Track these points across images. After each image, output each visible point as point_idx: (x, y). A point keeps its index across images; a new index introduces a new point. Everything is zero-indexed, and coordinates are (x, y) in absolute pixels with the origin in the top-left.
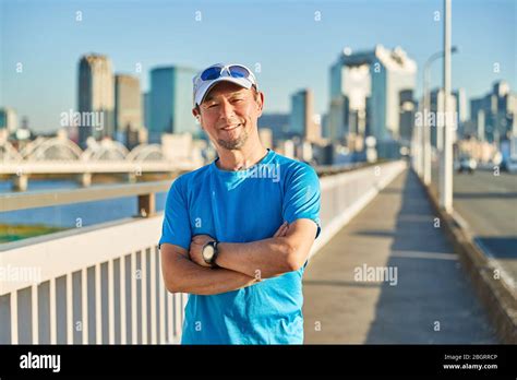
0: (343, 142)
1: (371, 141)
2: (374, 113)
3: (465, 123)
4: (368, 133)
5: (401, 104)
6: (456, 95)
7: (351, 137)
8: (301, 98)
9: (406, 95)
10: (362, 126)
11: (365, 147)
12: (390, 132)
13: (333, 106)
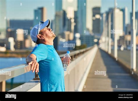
0: (63, 36)
1: (78, 35)
2: (79, 20)
3: (128, 25)
4: (76, 31)
5: (94, 16)
6: (123, 10)
7: (67, 33)
8: (40, 11)
9: (96, 10)
10: (73, 28)
11: (75, 38)
12: (88, 30)
13: (56, 16)
